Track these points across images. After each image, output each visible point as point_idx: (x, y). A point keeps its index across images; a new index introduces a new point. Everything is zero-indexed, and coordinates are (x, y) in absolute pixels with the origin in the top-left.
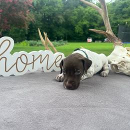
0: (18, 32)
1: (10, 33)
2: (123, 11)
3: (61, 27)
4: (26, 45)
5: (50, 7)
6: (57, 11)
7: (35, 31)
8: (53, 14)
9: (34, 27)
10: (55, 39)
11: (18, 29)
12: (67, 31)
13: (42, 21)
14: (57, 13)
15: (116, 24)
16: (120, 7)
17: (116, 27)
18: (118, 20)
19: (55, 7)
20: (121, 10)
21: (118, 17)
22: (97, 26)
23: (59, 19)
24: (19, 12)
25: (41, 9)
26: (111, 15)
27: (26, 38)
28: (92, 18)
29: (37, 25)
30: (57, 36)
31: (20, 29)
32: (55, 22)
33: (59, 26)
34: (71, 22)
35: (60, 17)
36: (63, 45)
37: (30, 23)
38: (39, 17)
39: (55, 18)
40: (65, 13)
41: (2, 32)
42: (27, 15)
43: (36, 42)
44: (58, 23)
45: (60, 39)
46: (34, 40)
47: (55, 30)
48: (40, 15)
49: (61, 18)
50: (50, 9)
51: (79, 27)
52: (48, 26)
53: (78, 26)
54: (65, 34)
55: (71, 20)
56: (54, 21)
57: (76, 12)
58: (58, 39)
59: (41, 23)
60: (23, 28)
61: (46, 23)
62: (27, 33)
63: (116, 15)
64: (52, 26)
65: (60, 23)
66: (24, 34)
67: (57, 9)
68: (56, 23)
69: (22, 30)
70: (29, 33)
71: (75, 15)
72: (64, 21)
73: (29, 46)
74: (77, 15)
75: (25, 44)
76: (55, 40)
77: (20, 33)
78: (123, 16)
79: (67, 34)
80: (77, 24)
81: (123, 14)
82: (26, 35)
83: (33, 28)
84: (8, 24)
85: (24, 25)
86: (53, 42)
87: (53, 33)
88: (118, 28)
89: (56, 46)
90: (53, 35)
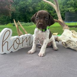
0: (5, 18)
2: (67, 3)
3: (31, 14)
6: (28, 5)
8: (26, 6)
9: (15, 14)
13: (19, 11)
15: (64, 11)
16: (65, 1)
17: (64, 13)
18: (65, 9)
19: (27, 2)
20: (66, 3)
21: (64, 7)
22: (52, 13)
23: (29, 9)
24: (6, 6)
26: (60, 6)
27: (10, 21)
28: (49, 8)
29: (16, 13)
30: (29, 20)
31: (6, 16)
32: (27, 11)
36: (33, 25)
37: (12, 13)
38: (18, 8)
39: (27, 8)
40: (33, 5)
44: (29, 12)
47: (27, 16)
48: (18, 7)
49: (31, 9)
50: (24, 3)
52: (23, 14)
55: (37, 9)
56: (27, 10)
57: (40, 5)
58: (30, 21)
59: (19, 12)
60: (8, 16)
62: (11, 19)
63: (63, 6)
64: (26, 13)
66: (9, 19)
67: (28, 3)
69: (7, 17)
71: (39, 6)
72: (33, 10)
74: (40, 6)
75: (10, 25)
76: (28, 22)
77: (7, 19)
78: (68, 6)
81: (67, 5)
82: (10, 20)
85: (9, 14)
88: (65, 14)
89: (29, 25)
90: (27, 19)
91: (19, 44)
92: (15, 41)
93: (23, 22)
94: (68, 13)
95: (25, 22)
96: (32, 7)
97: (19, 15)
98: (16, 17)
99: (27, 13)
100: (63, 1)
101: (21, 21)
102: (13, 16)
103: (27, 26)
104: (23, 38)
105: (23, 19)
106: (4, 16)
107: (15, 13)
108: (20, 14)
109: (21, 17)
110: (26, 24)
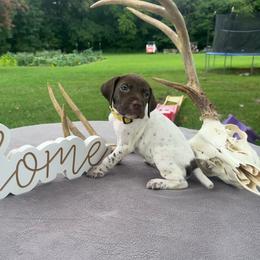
3: (86, 20)
4: (10, 64)
7: (27, 30)
9: (25, 21)
10: (74, 48)
12: (101, 29)
17: (212, 15)
27: (9, 46)
29: (31, 16)
30: (78, 41)
32: (72, 7)
33: (81, 18)
36: (91, 60)
37: (16, 13)
43: (31, 55)
44: (80, 10)
45: (87, 48)
47: (73, 27)
51: (128, 18)
52: (57, 18)
53: (124, 16)
54: (95, 36)
56: (70, 5)
58: (81, 48)
59: (41, 12)
61: (52, 10)
62: (11, 36)
64: (66, 17)
65: (84, 11)
66: (4, 38)
68: (75, 10)
70: (15, 36)
73: (16, 66)
75: (8, 61)
76: (75, 51)
79: (100, 36)
80: (123, 13)
82: (8, 41)
83: (24, 24)
87: (69, 34)
88: (214, 19)
89: (77, 64)
90: (69, 38)
93: (56, 49)
94: (226, 20)
95: (63, 52)
97: (43, 24)
98: (32, 30)
99: (71, 14)
101: (48, 45)
102: (18, 28)
103: (69, 65)
105: (56, 40)
107: (27, 14)
108: (45, 18)
109: (48, 29)
110: (68, 56)
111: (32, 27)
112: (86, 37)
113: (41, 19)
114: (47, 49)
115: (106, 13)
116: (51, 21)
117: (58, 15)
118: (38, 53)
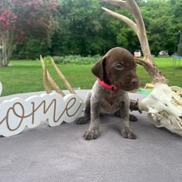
1: (28, 47)
3: (96, 37)
5: (82, 9)
6: (91, 15)
7: (60, 43)
8: (86, 19)
9: (59, 37)
10: (89, 54)
11: (39, 41)
12: (106, 42)
13: (70, 29)
14: (91, 17)
15: (176, 30)
17: (177, 34)
18: (179, 25)
21: (178, 20)
23: (94, 25)
25: (69, 12)
26: (168, 17)
27: (49, 52)
29: (63, 34)
30: (91, 50)
32: (89, 29)
33: (94, 35)
34: (111, 29)
35: (95, 22)
39: (88, 24)
40: (102, 16)
41: (17, 46)
42: (50, 22)
43: (62, 58)
44: (93, 31)
45: (96, 54)
46: (60, 56)
47: (88, 41)
48: (68, 21)
49: (97, 25)
50: (81, 12)
51: (123, 35)
52: (78, 36)
53: (120, 34)
54: (102, 47)
55: (111, 25)
56: (87, 28)
59: (70, 32)
60: (44, 39)
61: (76, 31)
62: (50, 46)
65: (95, 31)
66: (46, 48)
67: (91, 12)
68: (90, 31)
70: (53, 46)
72: (102, 28)
76: (89, 56)
77: (41, 47)
79: (105, 47)
80: (120, 32)
82: (49, 49)
83: (58, 39)
84: (24, 36)
85: (46, 36)
86: (86, 58)
87: (86, 45)
90: (86, 48)
91: (23, 117)
92: (11, 111)
93: (78, 54)
95: (81, 56)
96: (99, 21)
97: (70, 39)
98: (63, 43)
99: (87, 33)
100: (175, 7)
101: (73, 52)
104: (33, 103)
105: (78, 49)
106: (34, 40)
107: (60, 33)
108: (71, 36)
109: (73, 42)
111: (63, 41)
112: (96, 48)
113: (69, 37)
114: (72, 54)
115: (109, 33)
116: (75, 37)
117: (79, 34)
118: (66, 57)
